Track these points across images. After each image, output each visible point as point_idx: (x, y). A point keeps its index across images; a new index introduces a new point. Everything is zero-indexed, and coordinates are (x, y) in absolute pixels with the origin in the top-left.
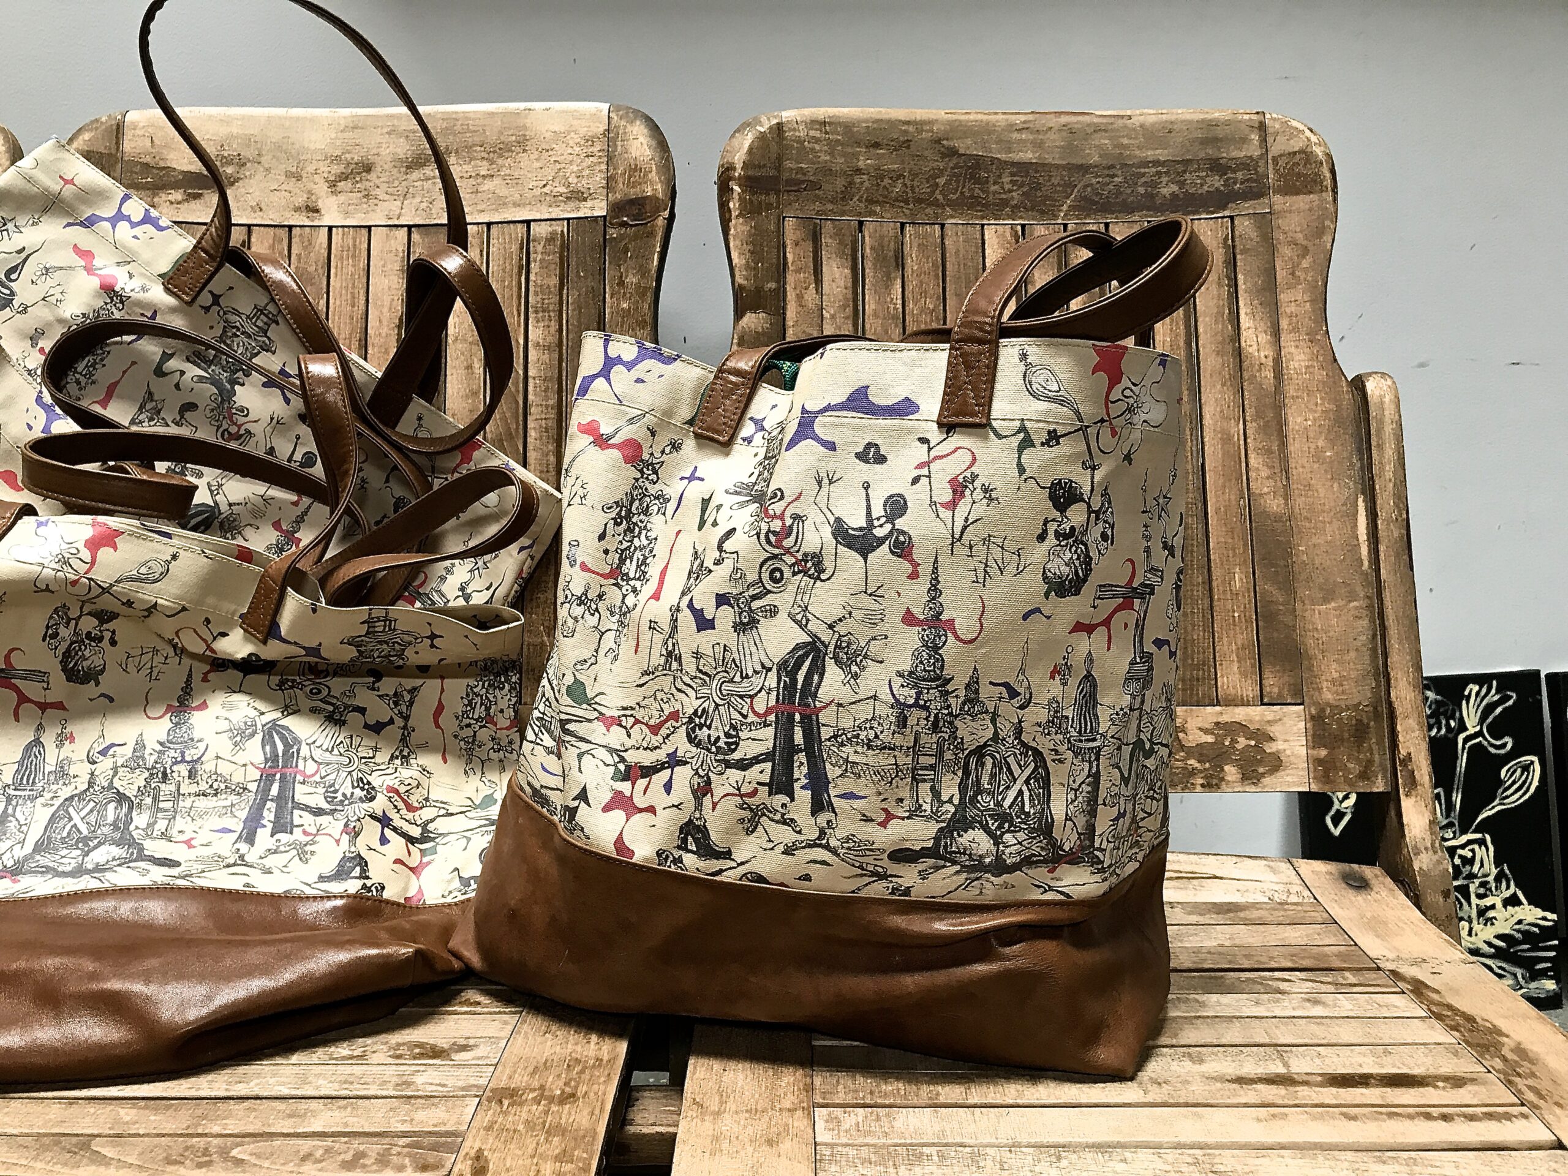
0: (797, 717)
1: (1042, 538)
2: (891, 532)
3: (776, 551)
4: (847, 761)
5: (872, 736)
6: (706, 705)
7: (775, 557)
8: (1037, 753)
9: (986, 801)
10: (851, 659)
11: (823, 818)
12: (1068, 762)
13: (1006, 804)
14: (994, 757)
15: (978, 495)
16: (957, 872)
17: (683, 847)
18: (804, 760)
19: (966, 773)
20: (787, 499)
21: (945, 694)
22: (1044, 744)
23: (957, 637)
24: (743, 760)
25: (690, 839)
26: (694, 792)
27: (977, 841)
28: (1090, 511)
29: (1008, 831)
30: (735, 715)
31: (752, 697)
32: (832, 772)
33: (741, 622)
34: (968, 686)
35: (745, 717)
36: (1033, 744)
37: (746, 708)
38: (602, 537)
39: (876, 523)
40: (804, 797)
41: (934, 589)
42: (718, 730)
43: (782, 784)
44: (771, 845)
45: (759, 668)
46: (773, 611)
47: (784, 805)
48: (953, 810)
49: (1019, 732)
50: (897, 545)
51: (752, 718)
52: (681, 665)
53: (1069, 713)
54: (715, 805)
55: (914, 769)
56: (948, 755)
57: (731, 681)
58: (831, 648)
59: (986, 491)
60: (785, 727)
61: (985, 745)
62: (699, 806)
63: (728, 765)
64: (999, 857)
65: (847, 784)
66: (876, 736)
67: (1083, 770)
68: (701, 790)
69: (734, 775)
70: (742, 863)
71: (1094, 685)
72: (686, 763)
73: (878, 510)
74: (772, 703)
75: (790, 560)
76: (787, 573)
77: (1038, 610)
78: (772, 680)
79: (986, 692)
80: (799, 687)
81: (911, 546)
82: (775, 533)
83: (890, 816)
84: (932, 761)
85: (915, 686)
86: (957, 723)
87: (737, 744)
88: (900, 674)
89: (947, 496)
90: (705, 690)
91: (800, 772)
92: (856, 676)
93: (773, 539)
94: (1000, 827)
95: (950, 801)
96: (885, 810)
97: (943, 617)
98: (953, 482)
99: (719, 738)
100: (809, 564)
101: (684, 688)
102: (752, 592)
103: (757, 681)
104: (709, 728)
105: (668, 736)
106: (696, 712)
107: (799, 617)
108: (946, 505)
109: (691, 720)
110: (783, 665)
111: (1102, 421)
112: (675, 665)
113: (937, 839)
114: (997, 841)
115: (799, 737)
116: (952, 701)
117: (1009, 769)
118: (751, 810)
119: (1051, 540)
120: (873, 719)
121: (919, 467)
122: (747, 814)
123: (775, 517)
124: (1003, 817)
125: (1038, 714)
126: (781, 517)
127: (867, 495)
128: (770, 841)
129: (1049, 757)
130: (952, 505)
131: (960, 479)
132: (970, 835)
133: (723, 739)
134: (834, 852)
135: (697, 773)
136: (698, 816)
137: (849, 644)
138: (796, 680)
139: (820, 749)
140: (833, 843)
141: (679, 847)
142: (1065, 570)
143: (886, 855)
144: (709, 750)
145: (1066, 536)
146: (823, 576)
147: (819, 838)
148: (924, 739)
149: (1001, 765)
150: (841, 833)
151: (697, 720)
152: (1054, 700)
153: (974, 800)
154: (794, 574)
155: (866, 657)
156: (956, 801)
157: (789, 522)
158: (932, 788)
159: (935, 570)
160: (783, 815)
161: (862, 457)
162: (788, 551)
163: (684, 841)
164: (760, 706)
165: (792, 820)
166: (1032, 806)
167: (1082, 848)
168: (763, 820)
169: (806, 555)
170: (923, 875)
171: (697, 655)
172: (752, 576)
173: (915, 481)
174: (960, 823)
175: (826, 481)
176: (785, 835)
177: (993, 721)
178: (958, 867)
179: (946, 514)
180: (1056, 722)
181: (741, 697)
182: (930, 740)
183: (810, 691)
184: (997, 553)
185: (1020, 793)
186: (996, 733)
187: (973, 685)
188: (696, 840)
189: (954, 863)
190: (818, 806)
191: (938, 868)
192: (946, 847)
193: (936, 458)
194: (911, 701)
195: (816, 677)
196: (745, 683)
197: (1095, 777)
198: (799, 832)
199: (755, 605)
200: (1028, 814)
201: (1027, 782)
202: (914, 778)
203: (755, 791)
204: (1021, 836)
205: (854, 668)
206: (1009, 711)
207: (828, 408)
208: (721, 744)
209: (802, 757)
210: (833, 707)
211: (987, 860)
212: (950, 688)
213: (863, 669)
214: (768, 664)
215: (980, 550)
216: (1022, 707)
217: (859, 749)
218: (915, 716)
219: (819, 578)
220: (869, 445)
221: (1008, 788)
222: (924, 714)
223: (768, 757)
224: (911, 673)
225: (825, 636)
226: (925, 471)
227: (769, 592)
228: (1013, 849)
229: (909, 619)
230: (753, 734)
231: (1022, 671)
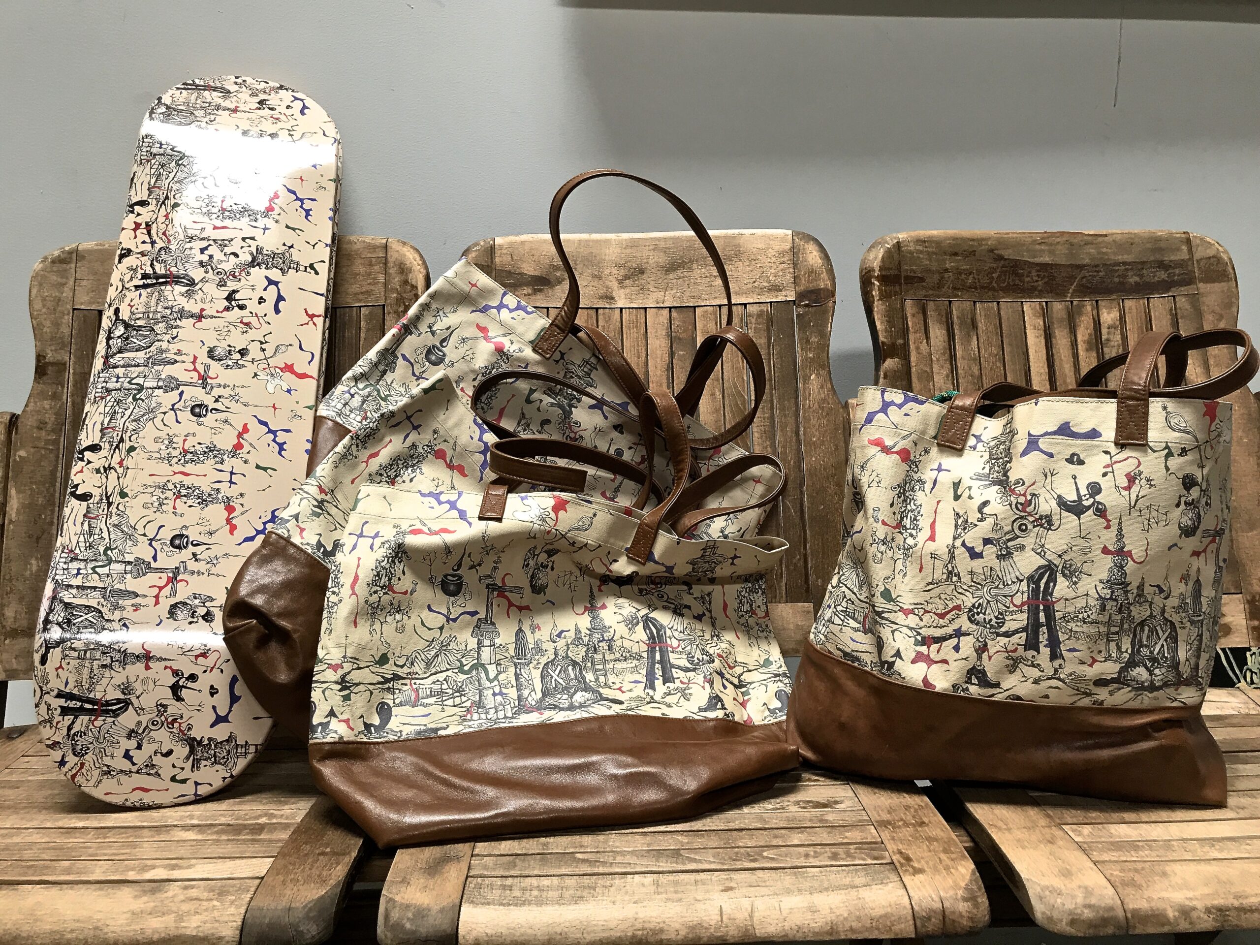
0: (1041, 607)
1: (1178, 505)
2: (1093, 504)
3: (1023, 514)
4: (1071, 630)
5: (1086, 616)
6: (981, 601)
7: (1022, 517)
8: (1172, 624)
9: (1145, 651)
10: (1072, 574)
11: (1056, 663)
12: (1187, 629)
13: (1156, 652)
14: (1149, 626)
15: (1144, 482)
16: (1130, 691)
17: (969, 681)
18: (1046, 631)
19: (1135, 636)
20: (1027, 485)
21: (1126, 592)
22: (1175, 619)
23: (1134, 561)
24: (1007, 632)
25: (973, 677)
26: (976, 651)
27: (1140, 673)
28: (1201, 490)
29: (1157, 667)
30: (1001, 606)
31: (1012, 596)
32: (1062, 637)
33: (1002, 554)
34: (1138, 587)
35: (1008, 608)
36: (1170, 619)
37: (1008, 602)
38: (892, 505)
39: (1084, 498)
40: (1045, 651)
41: (1120, 535)
42: (990, 615)
43: (1032, 644)
44: (1024, 679)
45: (1015, 580)
46: (1022, 548)
47: (1033, 657)
48: (1128, 656)
49: (1163, 611)
50: (1097, 509)
51: (1012, 608)
52: (960, 578)
53: (1188, 601)
54: (990, 658)
55: (1108, 634)
56: (1126, 626)
57: (997, 587)
58: (1060, 568)
59: (1148, 480)
60: (1033, 613)
61: (1146, 620)
62: (980, 658)
63: (998, 635)
64: (1152, 682)
65: (1070, 644)
66: (1089, 616)
67: (1195, 632)
68: (982, 649)
69: (1003, 640)
70: (1007, 690)
71: (1200, 585)
72: (969, 634)
73: (1083, 491)
74: (1025, 599)
75: (1031, 519)
76: (1030, 526)
77: (1176, 545)
78: (1024, 586)
79: (1148, 590)
80: (1042, 589)
81: (1105, 510)
82: (1021, 504)
83: (1094, 661)
84: (1117, 629)
85: (1110, 588)
86: (1132, 608)
87: (1004, 623)
88: (1101, 582)
89: (1125, 483)
90: (979, 593)
91: (1043, 637)
92: (1075, 583)
93: (1020, 507)
94: (1153, 665)
95: (1126, 652)
96: (1092, 657)
97: (1125, 550)
98: (1128, 476)
99: (991, 620)
100: (1044, 521)
101: (964, 592)
102: (1007, 537)
103: (1014, 587)
104: (984, 614)
105: (953, 619)
106: (974, 606)
107: (1039, 551)
108: (1124, 488)
109: (970, 610)
110: (1030, 578)
111: (1207, 442)
112: (955, 579)
113: (1120, 673)
114: (1151, 673)
115: (1042, 618)
116: (1130, 595)
117: (1157, 634)
118: (1013, 660)
119: (1182, 506)
120: (1087, 606)
121: (1106, 466)
122: (1012, 662)
123: (1020, 495)
124: (1154, 660)
125: (1173, 602)
126: (1024, 495)
127: (1076, 483)
128: (1025, 677)
129: (1177, 625)
130: (1128, 488)
131: (1132, 474)
132: (1138, 670)
133: (994, 620)
134: (1063, 681)
135: (978, 639)
136: (979, 663)
137: (1071, 565)
138: (1040, 587)
139: (1055, 625)
140: (1062, 676)
141: (966, 682)
142: (1189, 522)
143: (1091, 683)
144: (985, 627)
145: (1190, 504)
146: (1053, 528)
147: (1054, 674)
148: (1114, 617)
149: (1153, 630)
150: (1067, 670)
151: (975, 610)
152: (1182, 594)
153: (1139, 651)
154: (1034, 527)
155: (1081, 572)
156: (1130, 651)
157: (1029, 498)
158: (1117, 645)
159: (1120, 524)
160: (1032, 662)
161: (1070, 461)
162: (1029, 514)
163: (970, 678)
164: (1018, 600)
165: (1038, 665)
166: (1169, 653)
167: (1192, 677)
168: (1021, 665)
169: (1041, 516)
170: (1111, 693)
171: (972, 573)
172: (1007, 528)
173: (1105, 475)
174: (1132, 663)
175: (1049, 474)
176: (1035, 673)
177: (1150, 607)
178: (1130, 688)
179: (1125, 493)
180: (1182, 607)
181: (1005, 596)
182: (1117, 618)
183: (1048, 592)
184: (1154, 513)
185: (1163, 646)
186: (1151, 613)
187: (1141, 587)
188: (977, 678)
189: (1129, 686)
190: (1054, 656)
191: (1119, 689)
192: (1124, 677)
193: (1116, 462)
194: (1108, 596)
195: (1052, 584)
196: (1007, 588)
197: (1200, 636)
198: (1043, 671)
199: (1010, 544)
200: (1166, 658)
201: (1166, 640)
202: (1108, 640)
203: (1017, 649)
204: (1163, 670)
205: (1074, 579)
206: (1158, 600)
207: (1046, 434)
208: (993, 623)
209: (1045, 629)
210: (1063, 601)
211: (1146, 684)
212: (1129, 588)
213: (1079, 579)
214: (1021, 578)
215: (1145, 513)
216: (1166, 598)
217: (1079, 624)
218: (1110, 605)
219: (1050, 529)
220: (1073, 455)
221: (1156, 643)
222: (1115, 603)
223: (1024, 629)
224: (1108, 581)
225: (1057, 561)
226: (1110, 469)
227: (1019, 537)
228: (1159, 678)
229: (1105, 551)
230: (1014, 617)
231: (1166, 578)
